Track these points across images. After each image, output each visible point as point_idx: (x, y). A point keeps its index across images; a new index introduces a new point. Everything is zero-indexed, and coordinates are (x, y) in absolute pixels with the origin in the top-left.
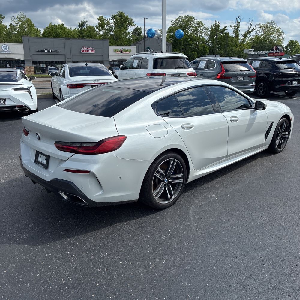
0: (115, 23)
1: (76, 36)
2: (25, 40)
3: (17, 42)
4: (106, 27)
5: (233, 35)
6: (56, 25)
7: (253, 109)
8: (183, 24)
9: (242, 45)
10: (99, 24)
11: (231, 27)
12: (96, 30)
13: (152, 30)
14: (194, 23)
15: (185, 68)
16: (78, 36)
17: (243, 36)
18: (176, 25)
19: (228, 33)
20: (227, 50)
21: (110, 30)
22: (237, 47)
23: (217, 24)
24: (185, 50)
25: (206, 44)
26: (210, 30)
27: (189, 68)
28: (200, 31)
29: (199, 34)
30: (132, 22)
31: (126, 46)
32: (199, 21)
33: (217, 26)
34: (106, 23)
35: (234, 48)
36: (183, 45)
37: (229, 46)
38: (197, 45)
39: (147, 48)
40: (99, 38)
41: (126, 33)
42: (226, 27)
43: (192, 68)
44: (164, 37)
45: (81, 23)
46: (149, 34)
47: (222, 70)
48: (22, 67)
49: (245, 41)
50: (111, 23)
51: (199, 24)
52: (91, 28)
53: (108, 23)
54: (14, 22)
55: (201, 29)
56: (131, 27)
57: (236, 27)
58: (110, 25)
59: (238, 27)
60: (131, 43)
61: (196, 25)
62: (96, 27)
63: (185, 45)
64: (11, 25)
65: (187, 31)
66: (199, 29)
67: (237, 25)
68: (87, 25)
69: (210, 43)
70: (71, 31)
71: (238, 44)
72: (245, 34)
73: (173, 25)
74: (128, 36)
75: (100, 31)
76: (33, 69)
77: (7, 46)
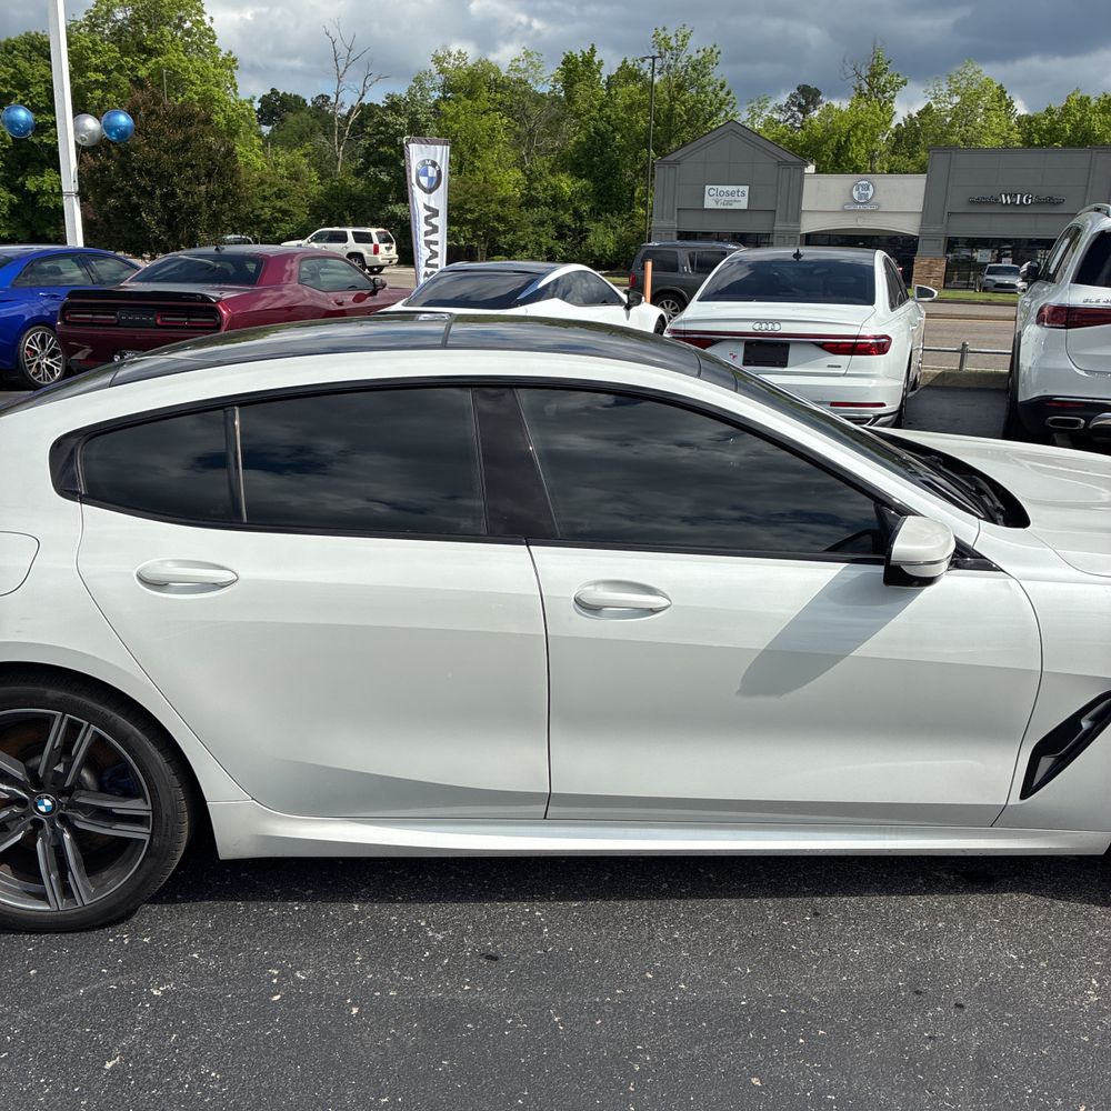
2: (938, 160)
64: (925, 109)
76: (940, 269)
77: (871, 186)
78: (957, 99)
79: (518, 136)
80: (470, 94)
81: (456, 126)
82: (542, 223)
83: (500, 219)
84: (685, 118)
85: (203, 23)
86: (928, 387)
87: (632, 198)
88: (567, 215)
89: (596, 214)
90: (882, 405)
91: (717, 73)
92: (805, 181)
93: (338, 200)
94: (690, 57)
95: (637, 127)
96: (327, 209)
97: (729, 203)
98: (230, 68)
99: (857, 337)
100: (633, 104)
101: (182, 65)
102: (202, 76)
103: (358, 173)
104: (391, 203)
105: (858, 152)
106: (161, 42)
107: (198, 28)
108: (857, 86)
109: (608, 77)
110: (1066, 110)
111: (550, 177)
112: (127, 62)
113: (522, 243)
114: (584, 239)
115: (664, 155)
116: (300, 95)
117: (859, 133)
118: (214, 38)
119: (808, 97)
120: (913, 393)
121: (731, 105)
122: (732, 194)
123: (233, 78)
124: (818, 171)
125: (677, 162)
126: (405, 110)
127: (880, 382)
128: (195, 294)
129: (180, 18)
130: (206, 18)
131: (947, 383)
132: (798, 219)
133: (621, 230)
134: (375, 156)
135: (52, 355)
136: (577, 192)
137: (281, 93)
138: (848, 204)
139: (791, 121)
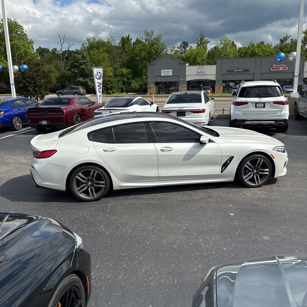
2: (219, 62)
10: (304, 37)
45: (282, 38)
70: (271, 48)
76: (222, 88)
77: (203, 69)
78: (222, 45)
79: (111, 58)
80: (97, 48)
81: (94, 57)
82: (119, 81)
83: (109, 81)
84: (154, 52)
85: (23, 32)
86: (216, 118)
87: (142, 73)
88: (125, 79)
89: (133, 78)
90: (205, 123)
91: (161, 41)
92: (186, 68)
93: (63, 77)
94: (155, 37)
95: (142, 55)
96: (60, 80)
97: (167, 74)
98: (32, 44)
99: (199, 110)
100: (141, 49)
101: (18, 43)
102: (24, 46)
103: (69, 70)
104: (78, 78)
105: (199, 60)
106: (12, 38)
107: (22, 34)
108: (197, 43)
109: (133, 42)
110: (249, 47)
111: (120, 69)
112: (3, 43)
113: (114, 86)
114: (131, 84)
115: (150, 62)
116: (47, 48)
117: (199, 55)
118: (27, 36)
119: (185, 44)
120: (212, 120)
121: (166, 49)
122: (168, 72)
123: (32, 46)
124: (189, 65)
125: (153, 64)
126: (80, 53)
127: (204, 118)
128: (58, 108)
129: (17, 31)
130: (24, 31)
131: (220, 117)
132: (185, 78)
133: (140, 82)
134: (73, 65)
135: (19, 123)
136: (128, 73)
137: (42, 48)
138: (197, 73)
139: (181, 51)
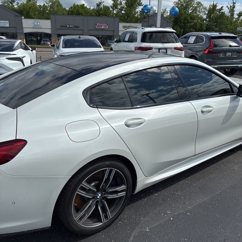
0: (126, 4)
1: (94, 14)
2: (52, 17)
3: (47, 18)
4: (119, 7)
5: (229, 14)
6: (78, 5)
7: (235, 95)
8: (185, 5)
9: (236, 23)
10: (113, 4)
11: (227, 7)
12: (111, 10)
13: (147, 6)
14: (194, 3)
15: (173, 42)
16: (96, 14)
17: (238, 15)
18: (178, 5)
19: (224, 13)
20: (222, 28)
21: (121, 9)
22: (231, 25)
23: (215, 4)
24: (185, 27)
25: (203, 22)
26: (208, 9)
27: (177, 42)
28: (199, 11)
29: (198, 13)
30: (141, 3)
31: (134, 23)
32: (199, 2)
33: (214, 6)
34: (119, 4)
35: (228, 26)
36: (182, 23)
37: (224, 24)
38: (195, 23)
39: (151, 25)
40: (112, 16)
41: (135, 12)
42: (223, 7)
43: (180, 43)
44: (159, 13)
45: (98, 3)
46: (145, 10)
47: (211, 45)
48: (48, 39)
49: (239, 19)
50: (123, 3)
51: (198, 4)
52: (107, 8)
53: (121, 3)
54: (46, 2)
55: (200, 8)
56: (140, 7)
57: (232, 8)
58: (122, 5)
59: (234, 7)
60: (138, 20)
61: (196, 6)
62: (110, 7)
63: (184, 23)
64: (44, 5)
65: (187, 11)
66: (199, 9)
67: (233, 5)
68: (104, 5)
69: (207, 21)
70: (90, 10)
71: (232, 22)
72: (239, 14)
73: (176, 5)
74: (137, 15)
75: (114, 10)
76: (57, 41)
77: (38, 22)
92: (23, 20)
110: (74, 7)
117: (32, 9)
138: (34, 26)
